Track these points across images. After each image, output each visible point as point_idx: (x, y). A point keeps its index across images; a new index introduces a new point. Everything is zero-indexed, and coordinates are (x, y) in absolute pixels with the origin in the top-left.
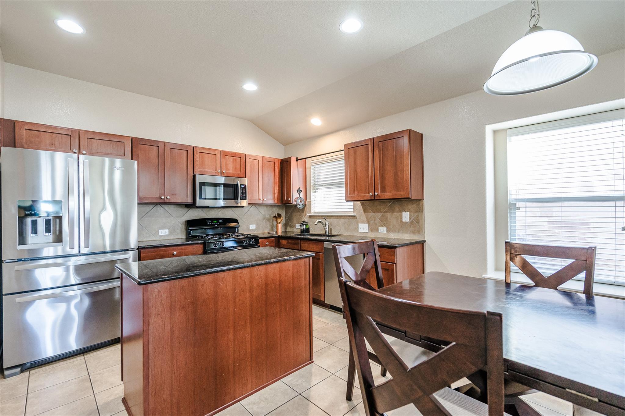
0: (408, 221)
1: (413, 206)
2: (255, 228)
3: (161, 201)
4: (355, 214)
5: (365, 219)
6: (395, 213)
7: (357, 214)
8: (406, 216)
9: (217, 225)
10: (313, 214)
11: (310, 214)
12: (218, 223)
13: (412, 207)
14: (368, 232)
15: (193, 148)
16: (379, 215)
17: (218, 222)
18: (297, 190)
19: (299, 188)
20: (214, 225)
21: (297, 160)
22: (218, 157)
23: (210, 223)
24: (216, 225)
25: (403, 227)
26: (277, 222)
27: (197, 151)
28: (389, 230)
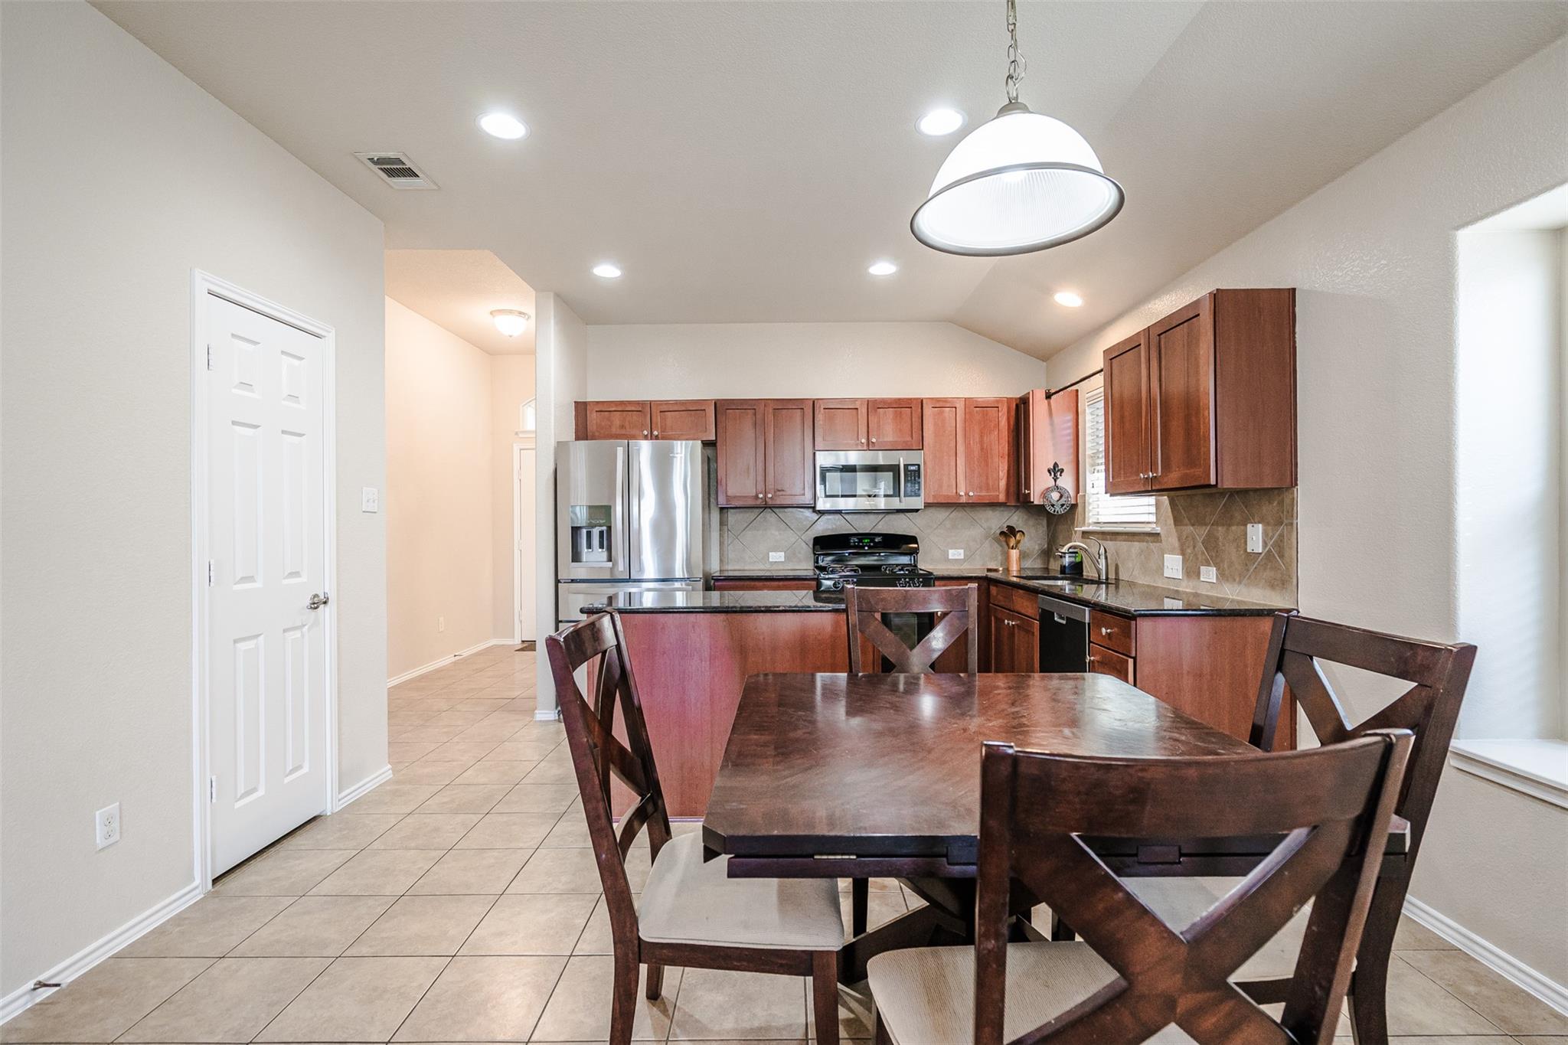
0: (1260, 551)
1: (1271, 506)
2: (962, 557)
3: (759, 502)
4: (1158, 530)
5: (1177, 544)
6: (1234, 528)
7: (1162, 529)
8: (1256, 537)
9: (870, 547)
10: (1091, 528)
11: (1083, 529)
12: (872, 544)
13: (1269, 509)
14: (1181, 578)
15: (814, 402)
16: (1202, 532)
17: (872, 540)
18: (1049, 471)
19: (1056, 465)
20: (863, 547)
21: (1049, 396)
22: (862, 412)
23: (855, 542)
24: (866, 548)
25: (1250, 566)
26: (1008, 545)
27: (820, 407)
28: (1222, 576)
